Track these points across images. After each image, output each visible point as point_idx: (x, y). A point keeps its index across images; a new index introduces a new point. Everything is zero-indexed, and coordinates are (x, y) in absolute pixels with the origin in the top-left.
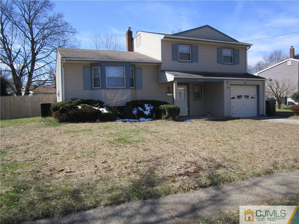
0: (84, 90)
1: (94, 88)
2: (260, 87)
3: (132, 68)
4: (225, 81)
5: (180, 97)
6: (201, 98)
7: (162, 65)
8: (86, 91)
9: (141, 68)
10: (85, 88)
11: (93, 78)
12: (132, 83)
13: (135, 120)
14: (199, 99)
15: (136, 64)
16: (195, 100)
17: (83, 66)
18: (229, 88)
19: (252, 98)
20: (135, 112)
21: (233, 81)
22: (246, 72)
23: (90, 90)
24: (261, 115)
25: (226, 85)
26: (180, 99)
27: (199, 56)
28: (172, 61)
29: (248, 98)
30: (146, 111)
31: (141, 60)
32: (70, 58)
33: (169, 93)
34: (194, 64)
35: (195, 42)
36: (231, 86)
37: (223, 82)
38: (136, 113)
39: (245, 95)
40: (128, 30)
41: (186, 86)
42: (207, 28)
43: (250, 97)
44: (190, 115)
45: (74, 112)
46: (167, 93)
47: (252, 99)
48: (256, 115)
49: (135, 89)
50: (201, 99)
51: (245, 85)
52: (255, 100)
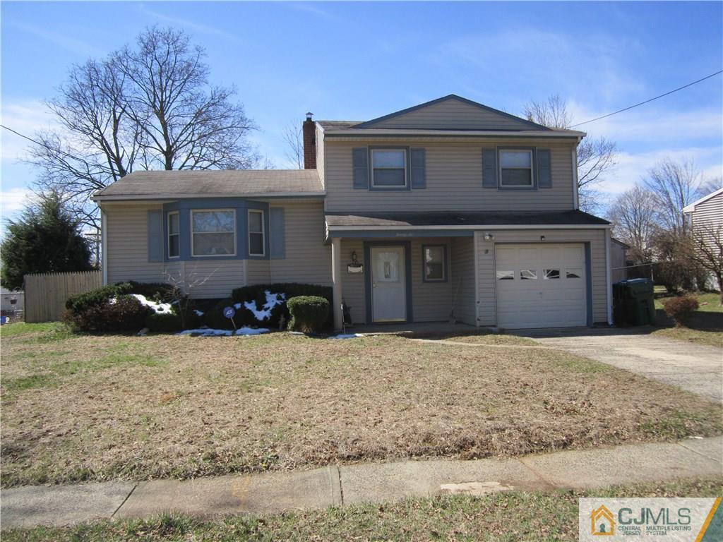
0: (149, 262)
1: (170, 257)
2: (592, 247)
3: (259, 211)
4: (476, 234)
5: (387, 276)
6: (446, 276)
7: (325, 200)
8: (153, 264)
9: (282, 209)
10: (150, 259)
11: (169, 235)
12: (256, 245)
13: (223, 332)
14: (440, 279)
15: (270, 200)
16: (428, 282)
17: (149, 211)
18: (490, 253)
19: (571, 276)
20: (229, 313)
21: (506, 234)
22: (573, 208)
23: (161, 262)
24: (595, 323)
25: (478, 247)
26: (387, 280)
27: (427, 173)
28: (352, 190)
29: (558, 277)
30: (263, 311)
31: (273, 191)
32: (122, 195)
33: (354, 266)
34: (416, 192)
35: (413, 139)
36: (497, 246)
37: (473, 237)
38: (232, 316)
39: (549, 269)
40: (305, 120)
41: (401, 250)
42: (453, 101)
43: (563, 275)
44: (415, 320)
45: (97, 311)
46: (349, 265)
47: (569, 279)
48: (583, 323)
49: (267, 257)
50: (446, 281)
51: (542, 242)
52: (580, 283)
